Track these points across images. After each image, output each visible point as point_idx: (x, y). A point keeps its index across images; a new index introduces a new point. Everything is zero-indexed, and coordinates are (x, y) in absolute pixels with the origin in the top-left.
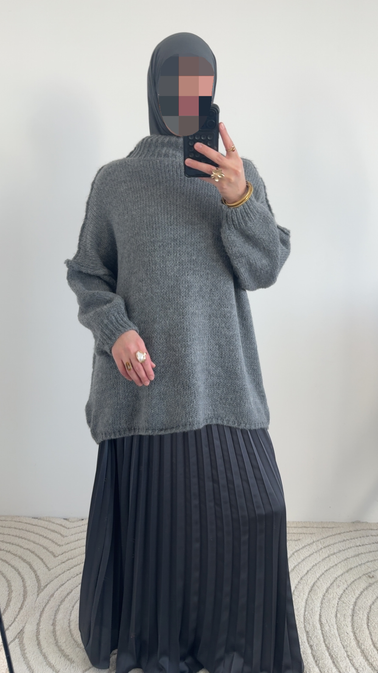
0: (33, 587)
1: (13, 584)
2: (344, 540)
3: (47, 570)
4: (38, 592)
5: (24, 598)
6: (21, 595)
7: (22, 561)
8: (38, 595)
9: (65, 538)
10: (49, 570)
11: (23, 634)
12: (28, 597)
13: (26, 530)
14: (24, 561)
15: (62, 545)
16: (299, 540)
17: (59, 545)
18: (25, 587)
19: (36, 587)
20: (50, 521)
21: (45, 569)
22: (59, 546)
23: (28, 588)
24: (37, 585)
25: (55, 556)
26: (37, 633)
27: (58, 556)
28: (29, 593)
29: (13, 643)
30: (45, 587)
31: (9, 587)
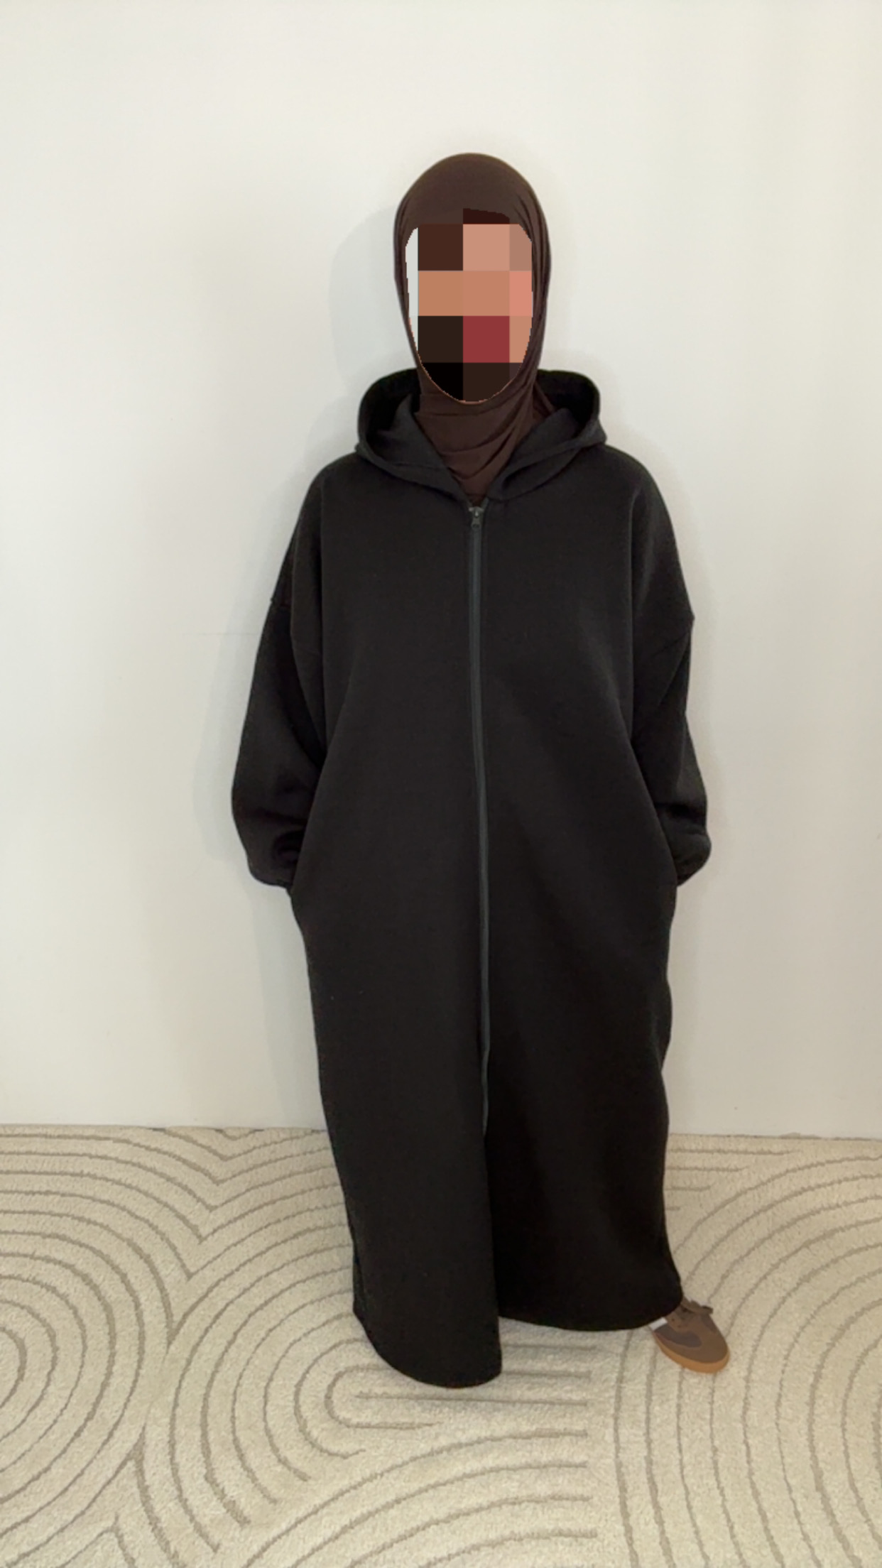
1: (117, 1315)
2: (804, 1190)
3: (184, 1276)
4: (167, 1337)
5: (140, 1354)
6: (135, 1347)
7: (134, 1253)
8: (169, 1343)
9: (220, 1185)
10: (190, 1276)
11: (143, 1449)
12: (147, 1354)
14: (138, 1250)
15: (216, 1207)
16: (708, 1188)
17: (211, 1209)
18: (140, 1324)
19: (164, 1324)
20: (188, 1139)
21: (178, 1274)
22: (208, 1211)
23: (147, 1328)
24: (165, 1319)
25: (201, 1239)
26: (170, 1447)
27: (205, 1239)
29: (124, 1471)
30: (181, 1324)
31: (110, 1321)
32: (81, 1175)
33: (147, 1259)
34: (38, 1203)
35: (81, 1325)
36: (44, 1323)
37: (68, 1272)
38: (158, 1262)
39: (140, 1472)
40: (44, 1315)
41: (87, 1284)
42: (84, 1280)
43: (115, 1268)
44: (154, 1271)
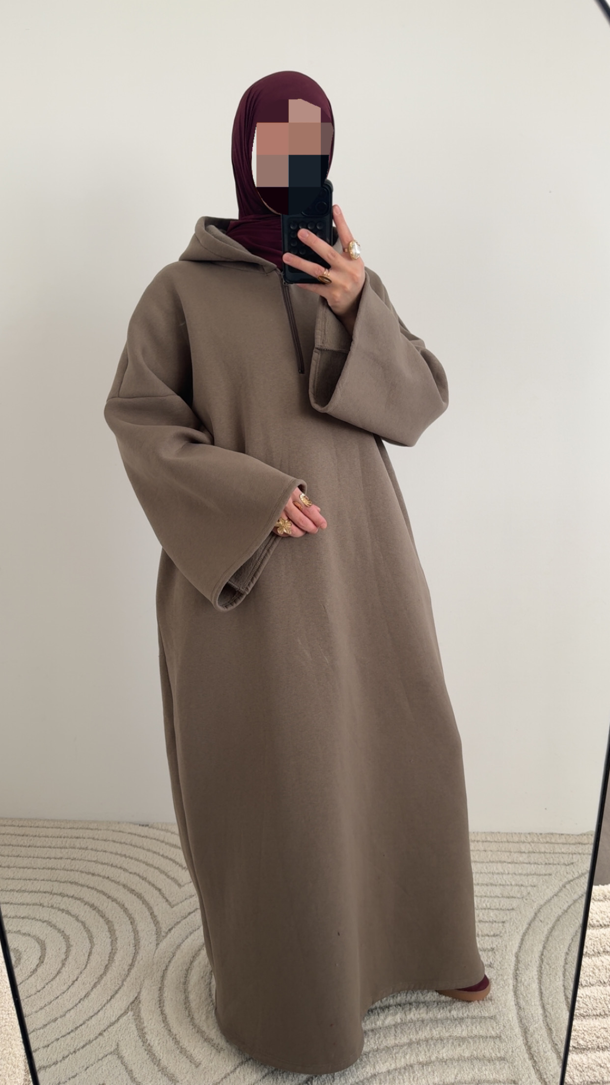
0: (148, 933)
1: (116, 927)
3: (169, 906)
4: (157, 940)
5: (135, 948)
6: (131, 945)
7: (129, 892)
8: (157, 944)
10: (172, 906)
11: (138, 1005)
12: (142, 948)
13: (131, 845)
14: (132, 891)
18: (136, 932)
19: (154, 933)
21: (165, 905)
23: (141, 934)
24: (155, 930)
25: (180, 885)
26: (160, 1004)
27: (183, 886)
28: (143, 942)
29: (125, 1018)
30: (167, 933)
31: (112, 931)
32: (86, 849)
33: (139, 896)
34: (52, 863)
35: (88, 931)
36: (59, 930)
37: (78, 902)
38: (147, 897)
39: (138, 1018)
40: (61, 926)
41: (93, 910)
42: (91, 907)
43: (114, 900)
44: (145, 902)
